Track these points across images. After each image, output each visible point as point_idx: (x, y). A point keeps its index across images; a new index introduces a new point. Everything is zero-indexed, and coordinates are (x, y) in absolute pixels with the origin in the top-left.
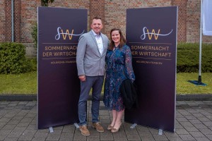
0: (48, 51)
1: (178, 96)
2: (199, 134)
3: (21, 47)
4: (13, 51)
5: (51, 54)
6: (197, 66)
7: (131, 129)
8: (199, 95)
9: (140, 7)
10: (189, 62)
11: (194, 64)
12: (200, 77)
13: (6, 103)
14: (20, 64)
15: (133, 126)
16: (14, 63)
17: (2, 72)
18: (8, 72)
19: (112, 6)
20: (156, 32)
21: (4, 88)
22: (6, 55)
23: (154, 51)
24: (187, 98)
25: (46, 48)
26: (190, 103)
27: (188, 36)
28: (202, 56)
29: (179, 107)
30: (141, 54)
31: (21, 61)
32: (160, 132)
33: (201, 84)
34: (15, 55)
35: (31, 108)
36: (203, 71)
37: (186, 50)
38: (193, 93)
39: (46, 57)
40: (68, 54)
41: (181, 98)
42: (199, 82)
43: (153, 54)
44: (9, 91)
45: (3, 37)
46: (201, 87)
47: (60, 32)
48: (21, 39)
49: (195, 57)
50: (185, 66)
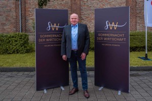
0: (42, 38)
1: (131, 68)
2: (146, 94)
3: (26, 35)
4: (20, 39)
5: (44, 40)
6: (144, 47)
7: (99, 91)
8: (146, 67)
9: (105, 7)
10: (138, 44)
11: (142, 46)
12: (146, 54)
13: (16, 73)
14: (25, 47)
15: (100, 89)
16: (21, 46)
17: (14, 52)
18: (18, 53)
19: (86, 7)
20: (115, 24)
21: (15, 63)
22: (16, 41)
23: (114, 37)
24: (138, 69)
25: (41, 36)
26: (139, 73)
27: (138, 27)
28: (148, 40)
29: (132, 75)
30: (105, 39)
31: (26, 45)
32: (119, 93)
33: (147, 59)
34: (22, 41)
35: (32, 76)
36: (149, 51)
37: (136, 37)
38: (142, 66)
39: (41, 42)
40: (55, 40)
41: (133, 69)
42: (146, 58)
43: (113, 39)
44: (18, 65)
45: (15, 29)
46: (147, 62)
47: (50, 25)
48: (26, 30)
49: (143, 41)
50: (136, 47)
